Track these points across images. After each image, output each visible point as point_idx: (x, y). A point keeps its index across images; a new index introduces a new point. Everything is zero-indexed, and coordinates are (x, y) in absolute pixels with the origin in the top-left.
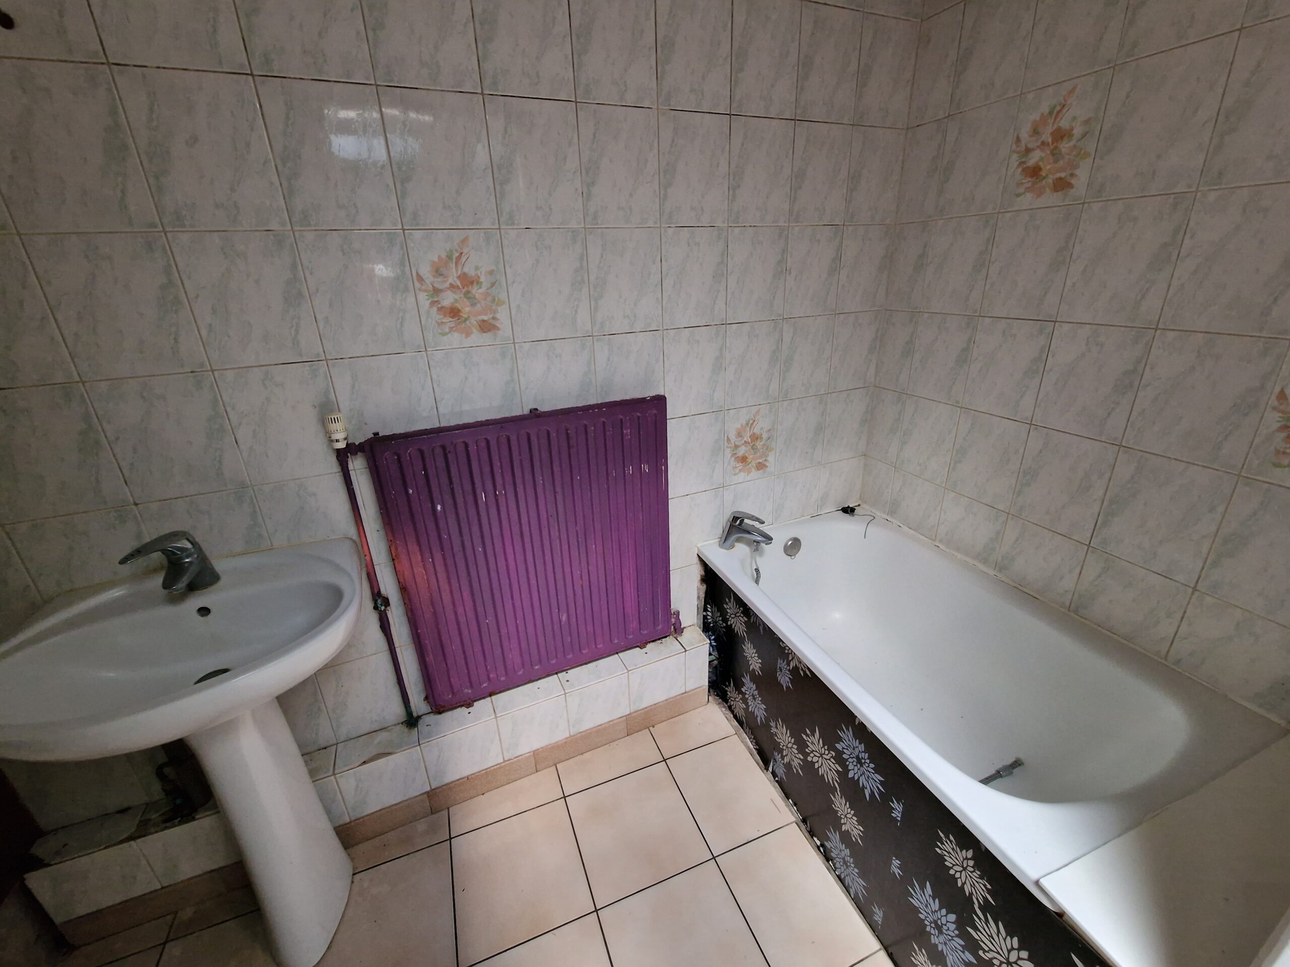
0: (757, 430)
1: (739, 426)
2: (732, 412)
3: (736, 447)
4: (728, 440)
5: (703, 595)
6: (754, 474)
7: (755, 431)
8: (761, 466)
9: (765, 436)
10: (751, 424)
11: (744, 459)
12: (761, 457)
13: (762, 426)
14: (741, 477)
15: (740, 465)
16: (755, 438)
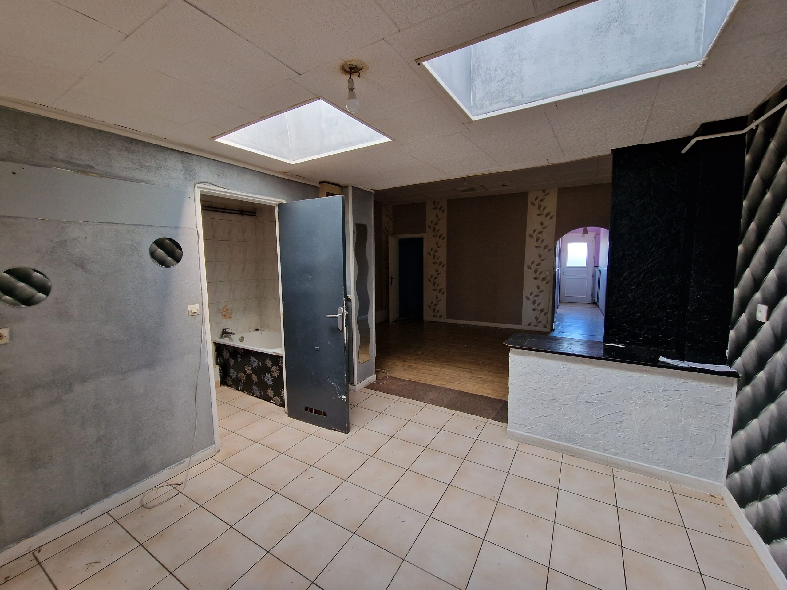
0: (228, 308)
1: (222, 307)
2: (220, 303)
3: (222, 312)
4: (220, 310)
5: (216, 355)
6: (228, 319)
7: (227, 308)
8: (230, 318)
9: (230, 309)
10: (226, 306)
11: (225, 315)
12: (229, 315)
13: (229, 307)
14: (224, 320)
15: (224, 317)
16: (227, 310)
